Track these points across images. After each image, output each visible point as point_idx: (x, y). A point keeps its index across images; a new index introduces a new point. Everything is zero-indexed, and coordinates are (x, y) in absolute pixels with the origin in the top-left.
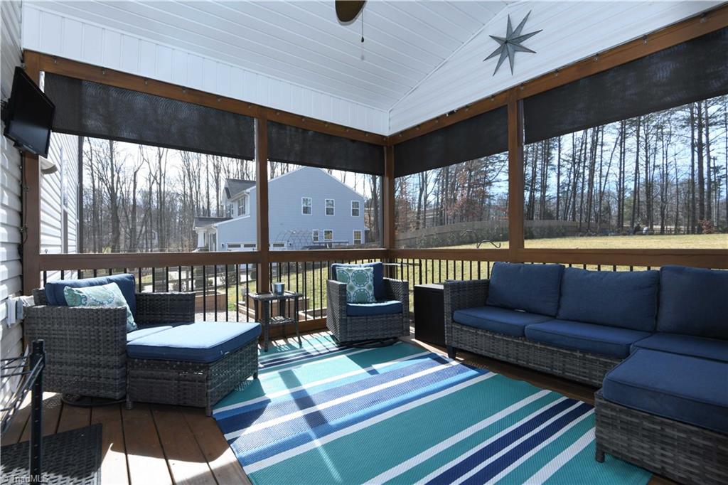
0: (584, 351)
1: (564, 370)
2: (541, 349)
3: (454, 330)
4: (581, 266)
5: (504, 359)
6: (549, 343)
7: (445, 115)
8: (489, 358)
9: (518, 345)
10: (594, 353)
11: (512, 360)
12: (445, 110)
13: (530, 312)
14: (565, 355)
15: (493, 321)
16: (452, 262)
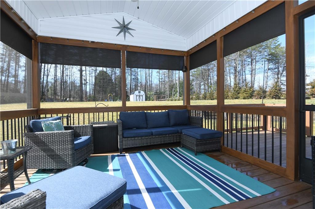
0: (169, 134)
1: (164, 141)
2: (158, 137)
3: (123, 141)
4: (150, 111)
5: (146, 145)
6: (161, 135)
7: (89, 41)
8: (141, 147)
9: (150, 138)
10: (171, 134)
11: (149, 144)
12: (90, 39)
13: (138, 128)
14: (164, 137)
15: (142, 133)
16: (82, 114)
